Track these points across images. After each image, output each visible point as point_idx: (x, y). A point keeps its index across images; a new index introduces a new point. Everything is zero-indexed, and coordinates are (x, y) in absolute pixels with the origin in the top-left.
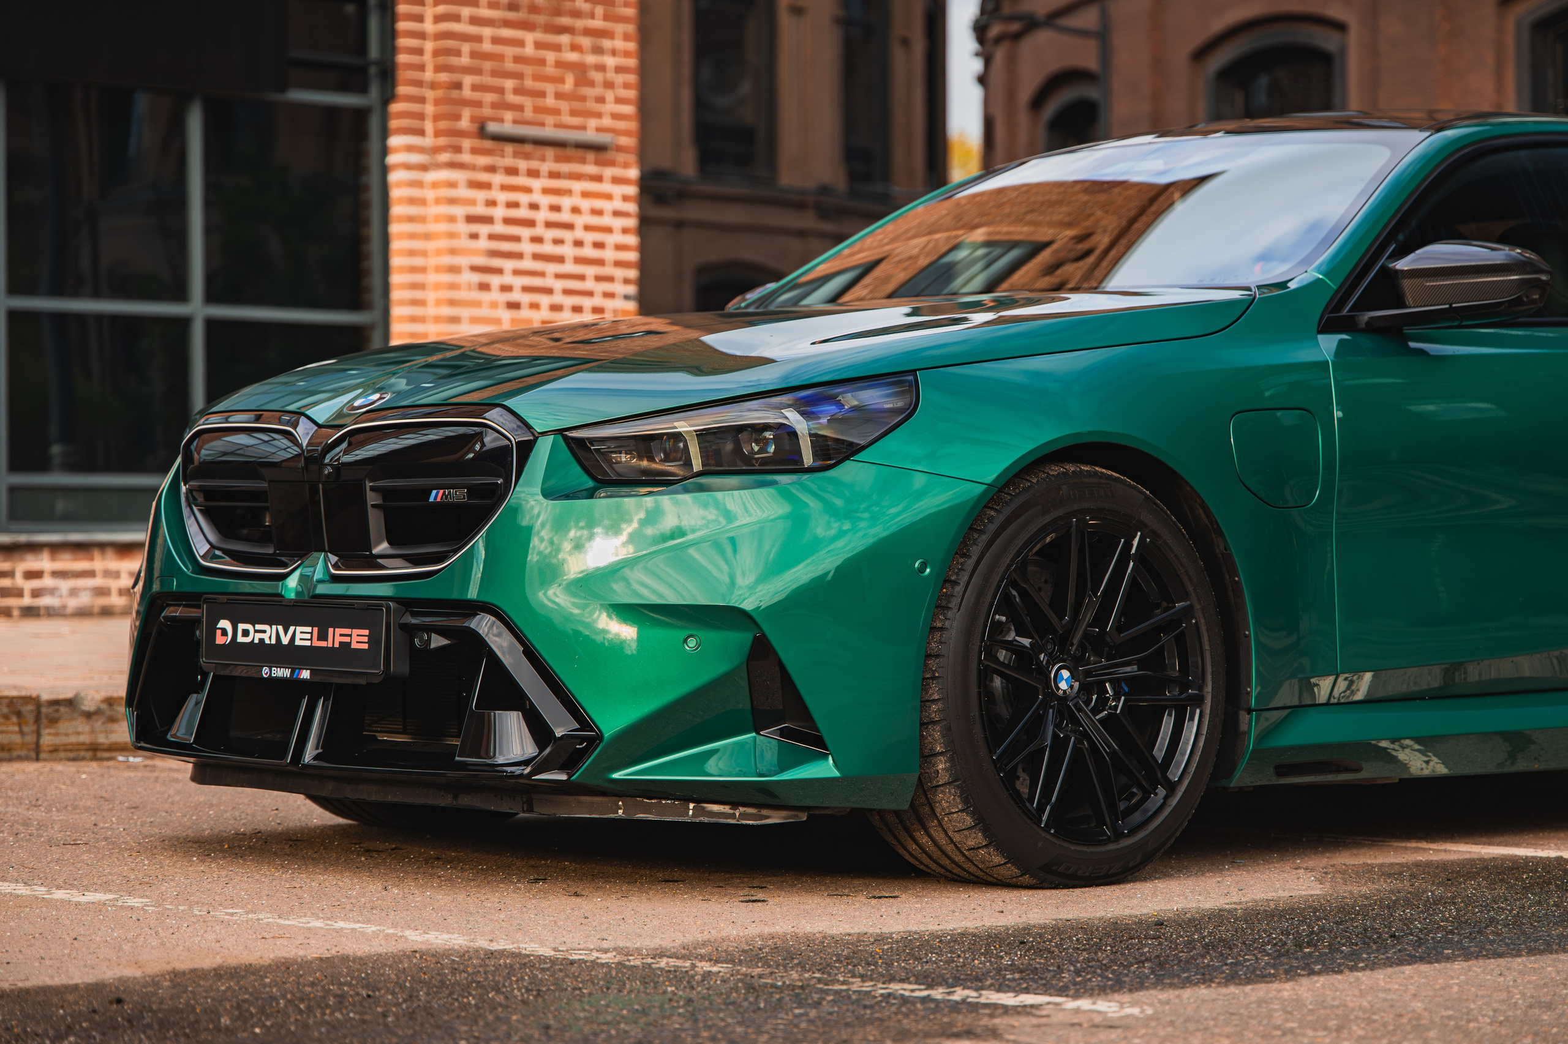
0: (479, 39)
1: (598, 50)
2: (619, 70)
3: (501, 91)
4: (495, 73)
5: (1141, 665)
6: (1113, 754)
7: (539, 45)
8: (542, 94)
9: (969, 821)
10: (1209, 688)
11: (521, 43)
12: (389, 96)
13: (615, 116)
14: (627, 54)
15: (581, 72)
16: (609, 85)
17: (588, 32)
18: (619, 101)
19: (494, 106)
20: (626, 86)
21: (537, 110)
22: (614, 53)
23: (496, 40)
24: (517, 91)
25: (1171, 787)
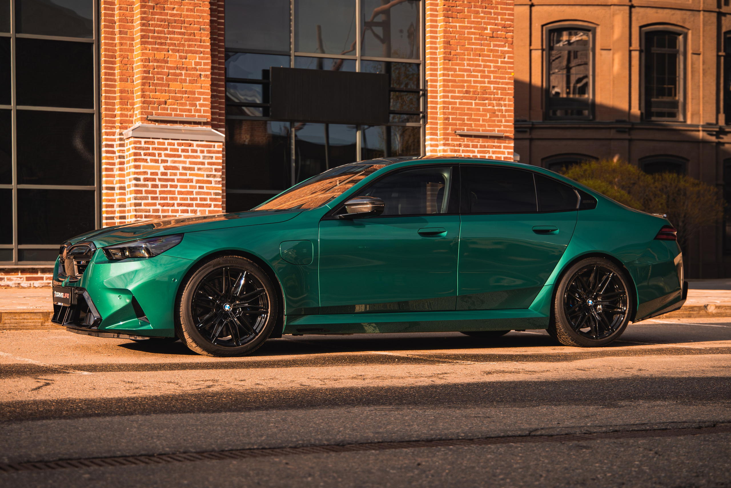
0: (455, 103)
1: (499, 105)
2: (506, 111)
3: (463, 120)
4: (460, 114)
5: (249, 303)
6: (239, 326)
7: (476, 104)
8: (479, 120)
9: (191, 341)
10: (269, 310)
11: (471, 104)
12: (425, 123)
13: (505, 126)
14: (509, 105)
15: (493, 113)
16: (504, 116)
17: (495, 99)
18: (506, 121)
19: (460, 125)
20: (509, 116)
21: (476, 125)
22: (505, 105)
23: (460, 103)
24: (468, 120)
25: (257, 334)
